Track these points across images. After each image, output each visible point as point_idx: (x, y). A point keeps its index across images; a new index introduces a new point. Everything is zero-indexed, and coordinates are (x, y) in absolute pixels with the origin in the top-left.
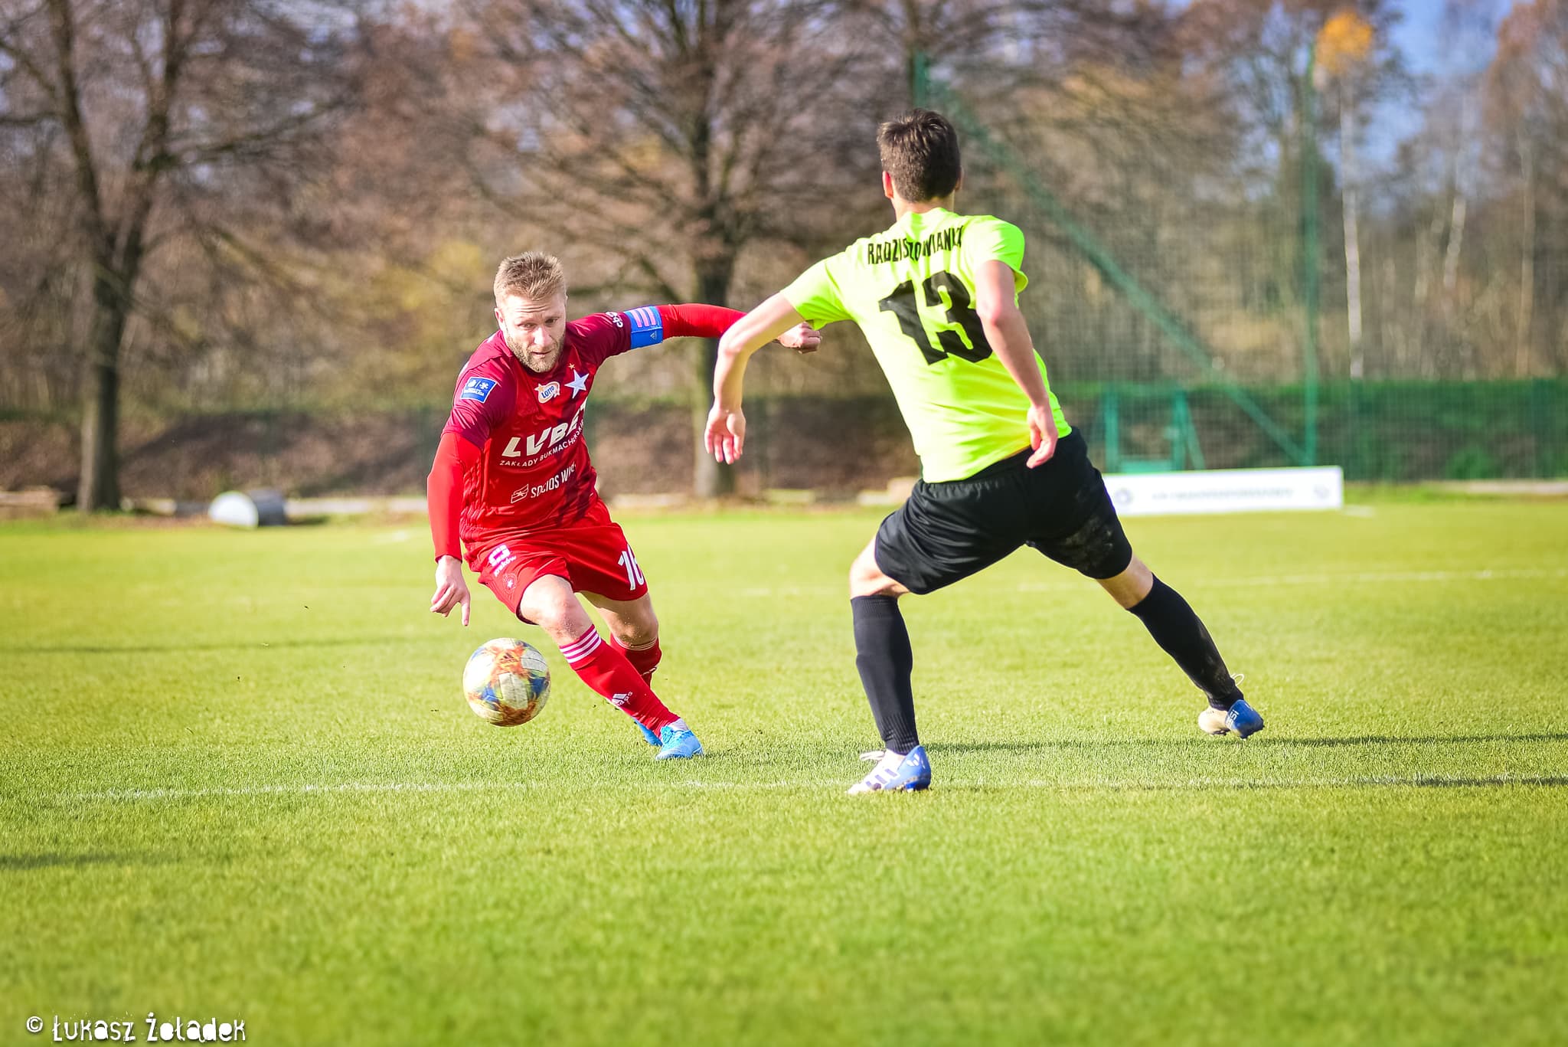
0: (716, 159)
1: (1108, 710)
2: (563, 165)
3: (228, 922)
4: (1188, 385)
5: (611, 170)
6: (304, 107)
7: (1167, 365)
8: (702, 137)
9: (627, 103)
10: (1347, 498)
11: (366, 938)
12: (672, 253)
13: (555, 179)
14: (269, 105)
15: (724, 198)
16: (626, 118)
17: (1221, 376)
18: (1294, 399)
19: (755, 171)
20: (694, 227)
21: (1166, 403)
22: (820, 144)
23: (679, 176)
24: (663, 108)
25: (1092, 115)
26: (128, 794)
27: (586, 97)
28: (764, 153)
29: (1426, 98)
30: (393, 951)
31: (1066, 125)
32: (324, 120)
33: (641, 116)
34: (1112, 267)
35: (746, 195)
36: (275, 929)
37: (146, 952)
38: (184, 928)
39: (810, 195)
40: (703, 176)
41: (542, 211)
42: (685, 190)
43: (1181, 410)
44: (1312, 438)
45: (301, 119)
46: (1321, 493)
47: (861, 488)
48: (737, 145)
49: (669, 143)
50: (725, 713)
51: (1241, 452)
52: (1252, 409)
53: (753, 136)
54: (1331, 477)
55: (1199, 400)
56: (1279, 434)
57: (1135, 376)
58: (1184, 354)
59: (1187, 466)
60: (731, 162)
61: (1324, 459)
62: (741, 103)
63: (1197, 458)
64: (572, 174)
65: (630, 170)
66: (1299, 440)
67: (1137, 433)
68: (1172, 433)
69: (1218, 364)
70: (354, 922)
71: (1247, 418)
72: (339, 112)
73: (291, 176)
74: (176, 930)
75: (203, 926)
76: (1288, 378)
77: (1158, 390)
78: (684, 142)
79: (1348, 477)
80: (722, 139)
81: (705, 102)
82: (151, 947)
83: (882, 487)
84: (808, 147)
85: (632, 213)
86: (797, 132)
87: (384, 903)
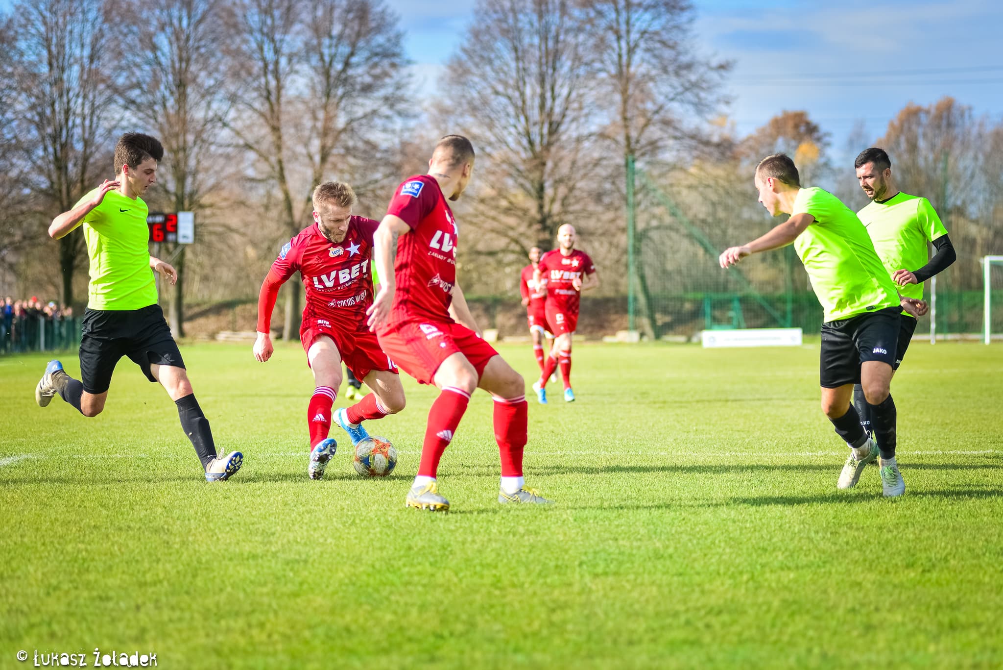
0: (547, 200)
1: (697, 425)
2: (482, 201)
3: (323, 506)
4: (739, 294)
5: (504, 203)
6: (378, 176)
7: (731, 286)
8: (541, 189)
9: (510, 175)
10: (804, 341)
11: (379, 513)
12: (528, 237)
13: (482, 207)
14: (363, 176)
15: (550, 215)
16: (510, 182)
17: (754, 291)
18: (782, 300)
19: (563, 205)
20: (537, 226)
21: (730, 301)
22: (590, 194)
23: (531, 205)
24: (526, 178)
25: (701, 183)
26: (289, 454)
27: (493, 173)
28: (565, 198)
29: (840, 178)
30: (390, 519)
31: (690, 187)
32: (385, 182)
33: (516, 181)
34: (709, 246)
35: (559, 214)
36: (342, 509)
37: (288, 518)
38: (304, 509)
39: (585, 214)
40: (541, 207)
41: (475, 220)
42: (534, 212)
43: (736, 304)
44: (789, 317)
45: (376, 181)
46: (793, 339)
47: (605, 335)
48: (555, 194)
49: (528, 193)
50: (539, 425)
51: (760, 322)
52: (765, 304)
53: (562, 190)
54: (797, 333)
55: (744, 300)
56: (777, 314)
57: (717, 290)
58: (737, 282)
59: (739, 327)
60: (553, 201)
61: (795, 325)
62: (557, 177)
63: (743, 324)
64: (488, 205)
65: (511, 203)
66: (784, 316)
67: (717, 313)
68: (731, 314)
69: (752, 287)
70: (375, 507)
71: (762, 307)
72: (392, 178)
73: (372, 205)
74: (301, 509)
75: (312, 507)
76: (781, 292)
77: (727, 296)
78: (533, 192)
79: (804, 332)
80: (549, 192)
81: (542, 176)
82: (290, 516)
83: (614, 334)
84: (585, 195)
85: (511, 221)
86: (580, 189)
87: (389, 499)
